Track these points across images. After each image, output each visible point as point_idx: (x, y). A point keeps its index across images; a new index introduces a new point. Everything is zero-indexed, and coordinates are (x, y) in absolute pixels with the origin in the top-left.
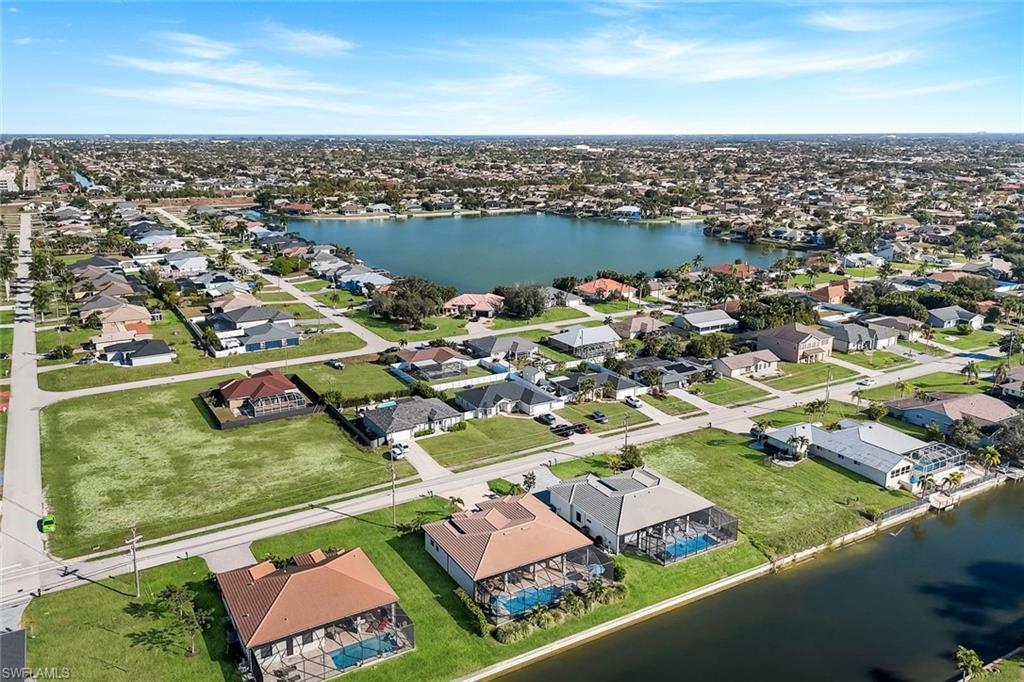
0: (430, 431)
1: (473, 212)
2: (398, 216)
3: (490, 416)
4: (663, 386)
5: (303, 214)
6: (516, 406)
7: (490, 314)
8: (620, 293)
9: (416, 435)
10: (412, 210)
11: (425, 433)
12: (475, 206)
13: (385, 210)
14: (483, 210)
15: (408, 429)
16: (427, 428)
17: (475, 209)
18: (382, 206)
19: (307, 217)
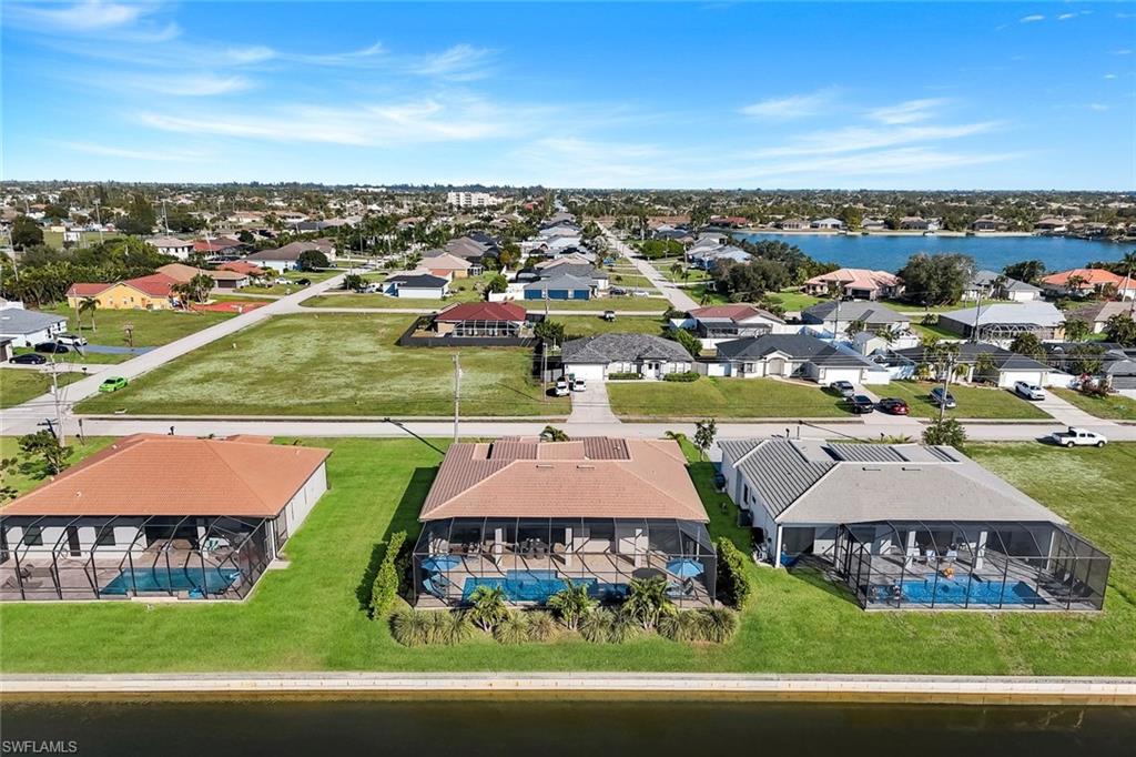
0: (638, 375)
1: (954, 234)
2: (849, 233)
3: (747, 376)
4: (1110, 378)
5: (736, 227)
6: (802, 369)
7: (873, 295)
8: (1116, 289)
9: (611, 377)
10: (869, 228)
11: (628, 376)
12: (958, 226)
13: (834, 226)
14: (970, 231)
15: (600, 363)
16: (634, 370)
17: (958, 230)
18: (831, 221)
19: (738, 231)
